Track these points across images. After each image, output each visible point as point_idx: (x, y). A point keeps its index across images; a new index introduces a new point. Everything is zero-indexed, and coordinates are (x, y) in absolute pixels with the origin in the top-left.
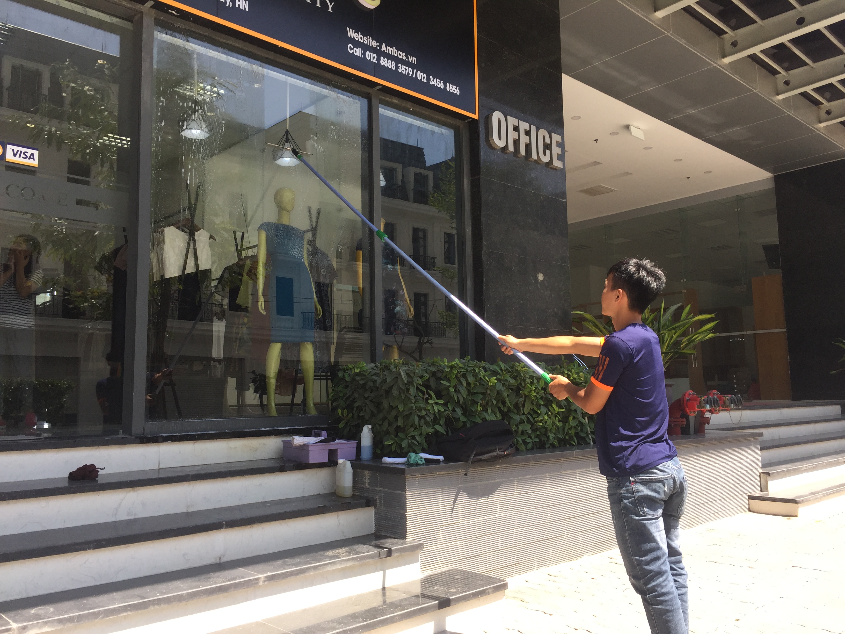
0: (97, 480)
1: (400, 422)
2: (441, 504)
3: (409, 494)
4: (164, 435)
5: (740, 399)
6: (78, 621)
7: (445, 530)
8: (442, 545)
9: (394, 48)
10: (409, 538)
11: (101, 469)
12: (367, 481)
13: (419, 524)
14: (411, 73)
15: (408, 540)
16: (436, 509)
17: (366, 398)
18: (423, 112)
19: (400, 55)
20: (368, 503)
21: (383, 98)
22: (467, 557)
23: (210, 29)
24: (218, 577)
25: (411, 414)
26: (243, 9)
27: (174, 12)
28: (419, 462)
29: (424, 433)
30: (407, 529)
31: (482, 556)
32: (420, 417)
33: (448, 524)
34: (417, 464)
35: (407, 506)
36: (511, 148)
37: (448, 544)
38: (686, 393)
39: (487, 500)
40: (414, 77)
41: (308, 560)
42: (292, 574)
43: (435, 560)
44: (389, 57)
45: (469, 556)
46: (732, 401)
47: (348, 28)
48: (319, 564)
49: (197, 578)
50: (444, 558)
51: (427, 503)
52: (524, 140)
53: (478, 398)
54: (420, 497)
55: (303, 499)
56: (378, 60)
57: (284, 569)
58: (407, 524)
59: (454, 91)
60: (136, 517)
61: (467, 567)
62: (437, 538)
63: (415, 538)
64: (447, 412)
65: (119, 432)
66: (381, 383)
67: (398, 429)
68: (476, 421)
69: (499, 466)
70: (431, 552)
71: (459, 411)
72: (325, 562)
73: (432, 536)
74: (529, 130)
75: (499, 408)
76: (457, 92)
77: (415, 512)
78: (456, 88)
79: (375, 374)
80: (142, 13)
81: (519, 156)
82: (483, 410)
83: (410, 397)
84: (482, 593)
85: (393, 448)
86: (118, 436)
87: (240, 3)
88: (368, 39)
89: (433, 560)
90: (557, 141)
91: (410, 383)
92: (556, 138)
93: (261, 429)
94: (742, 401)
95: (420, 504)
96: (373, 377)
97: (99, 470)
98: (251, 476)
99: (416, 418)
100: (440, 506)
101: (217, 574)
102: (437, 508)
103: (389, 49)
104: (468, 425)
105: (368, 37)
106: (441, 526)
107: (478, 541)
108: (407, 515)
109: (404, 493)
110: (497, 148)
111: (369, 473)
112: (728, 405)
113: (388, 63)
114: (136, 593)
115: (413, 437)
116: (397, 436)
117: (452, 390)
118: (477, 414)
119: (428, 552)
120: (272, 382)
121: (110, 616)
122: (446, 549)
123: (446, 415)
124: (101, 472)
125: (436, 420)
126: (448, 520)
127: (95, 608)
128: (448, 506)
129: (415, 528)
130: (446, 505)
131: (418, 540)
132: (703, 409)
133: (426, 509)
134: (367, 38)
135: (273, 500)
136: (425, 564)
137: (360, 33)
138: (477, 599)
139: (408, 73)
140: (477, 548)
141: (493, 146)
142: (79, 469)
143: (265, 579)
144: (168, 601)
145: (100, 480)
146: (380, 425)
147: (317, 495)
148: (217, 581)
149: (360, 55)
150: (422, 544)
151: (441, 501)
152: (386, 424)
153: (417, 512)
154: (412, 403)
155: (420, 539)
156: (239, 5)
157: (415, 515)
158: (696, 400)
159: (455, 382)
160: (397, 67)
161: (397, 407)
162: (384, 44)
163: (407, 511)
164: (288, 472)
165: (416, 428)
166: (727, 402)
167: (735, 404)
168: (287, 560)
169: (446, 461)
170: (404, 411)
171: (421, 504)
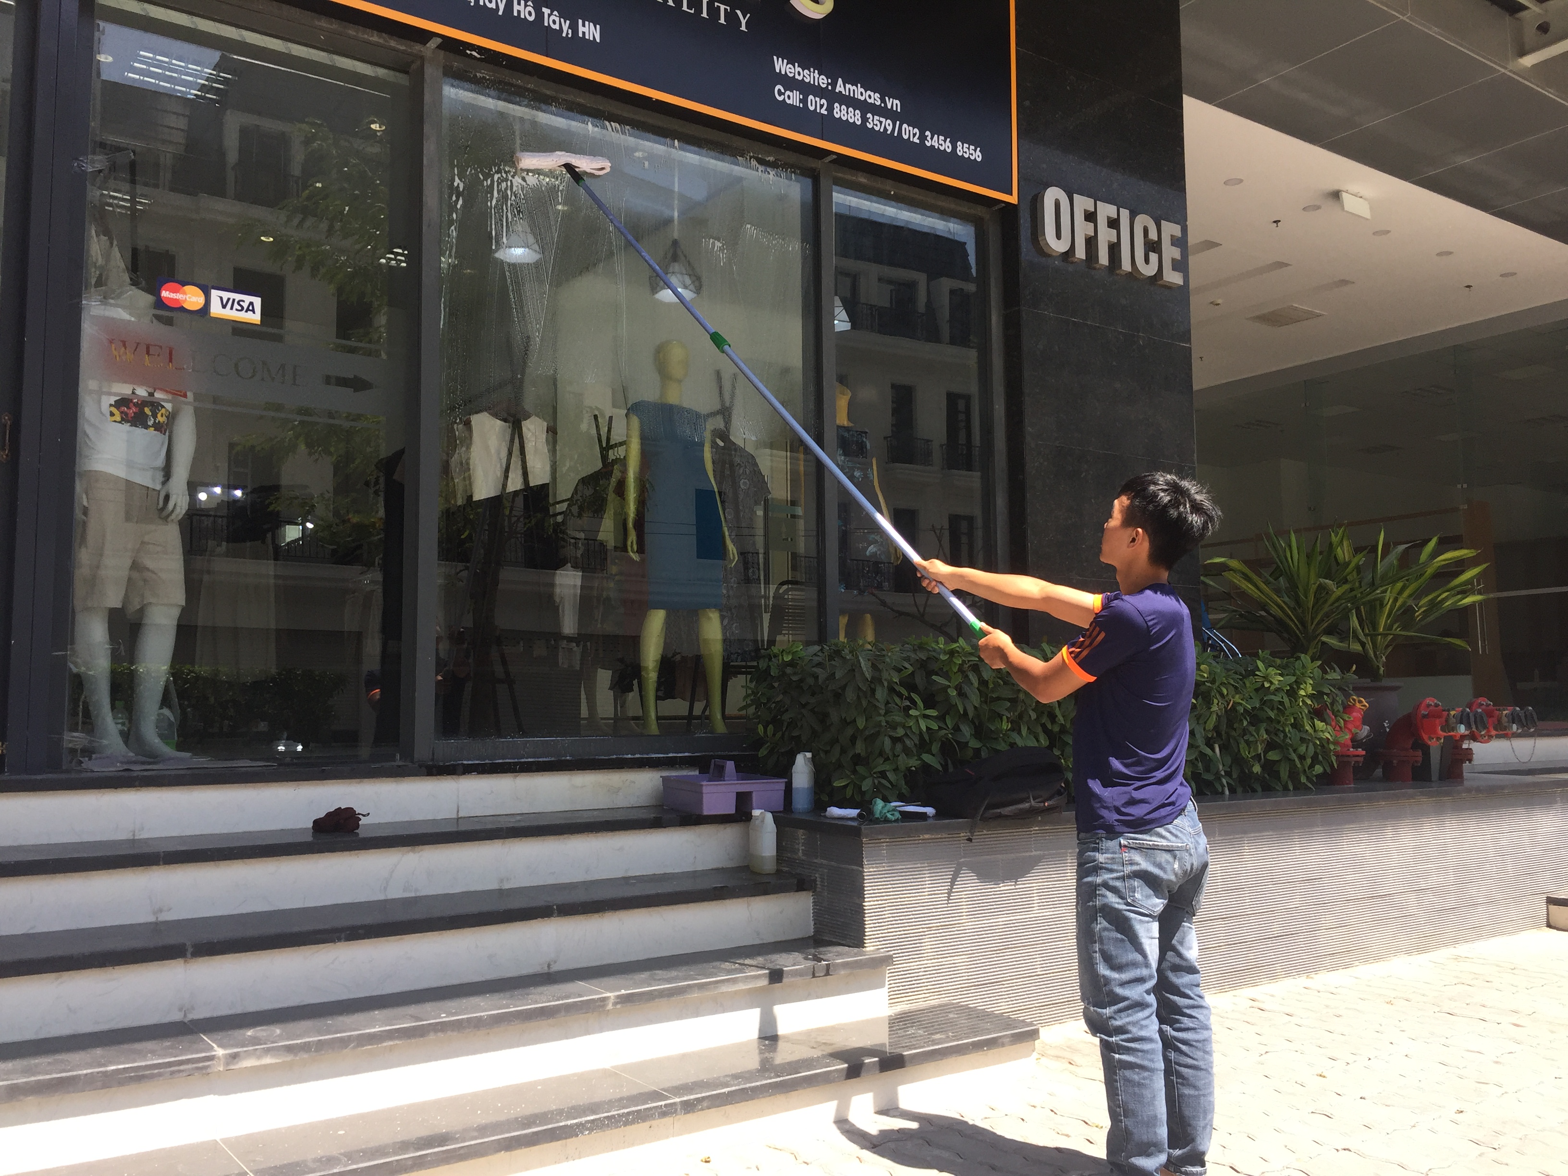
0: (358, 834)
1: (860, 748)
2: (927, 890)
3: (869, 870)
4: (465, 762)
5: (1531, 715)
6: (316, 1051)
7: (935, 935)
8: (930, 962)
9: (859, 85)
10: (870, 947)
11: (364, 816)
12: (802, 848)
13: (886, 923)
14: (890, 129)
15: (868, 949)
16: (919, 898)
17: (804, 706)
18: (914, 196)
19: (870, 97)
20: (801, 885)
21: (840, 175)
22: (976, 984)
23: (535, 77)
24: (541, 993)
25: (878, 733)
26: (591, 39)
27: (474, 53)
28: (889, 815)
29: (902, 767)
30: (866, 930)
31: (1003, 985)
32: (895, 740)
33: (941, 926)
34: (887, 821)
35: (865, 891)
36: (1081, 253)
37: (940, 960)
38: (1421, 703)
39: (1013, 887)
40: (896, 135)
41: (692, 973)
42: (662, 994)
43: (916, 986)
44: (850, 102)
45: (979, 983)
46: (1514, 719)
47: (775, 58)
48: (708, 980)
49: (508, 994)
50: (933, 983)
51: (903, 887)
52: (1106, 236)
53: (1003, 708)
54: (889, 877)
55: (694, 875)
56: (830, 109)
57: (650, 985)
58: (866, 923)
59: (972, 154)
60: (418, 894)
61: (975, 1001)
62: (920, 948)
63: (880, 947)
64: (943, 732)
65: (395, 756)
66: (827, 679)
67: (857, 760)
68: (998, 748)
69: (1037, 828)
70: (910, 972)
71: (966, 731)
72: (719, 978)
73: (911, 944)
74: (1116, 217)
75: (1043, 726)
76: (977, 156)
77: (880, 902)
78: (975, 150)
79: (819, 665)
80: (422, 58)
81: (1098, 266)
82: (1012, 730)
83: (877, 704)
84: (991, 1044)
85: (849, 792)
86: (393, 763)
87: (586, 30)
88: (812, 74)
89: (913, 986)
90: (1171, 236)
91: (877, 680)
92: (1170, 229)
93: (626, 756)
94: (1536, 720)
95: (890, 888)
96: (815, 669)
97: (360, 816)
98: (605, 834)
99: (887, 742)
100: (926, 893)
101: (540, 989)
102: (920, 896)
103: (849, 89)
104: (983, 754)
105: (812, 70)
106: (927, 928)
107: (997, 957)
108: (865, 906)
109: (861, 869)
110: (1054, 254)
111: (804, 834)
112: (1506, 726)
113: (847, 113)
114: (410, 1013)
115: (883, 774)
116: (854, 772)
117: (953, 693)
118: (1001, 735)
119: (903, 971)
120: (652, 676)
121: (366, 1045)
122: (937, 968)
123: (942, 736)
124: (363, 821)
125: (923, 746)
126: (940, 919)
127: (344, 1031)
128: (941, 894)
129: (879, 930)
130: (936, 892)
131: (885, 950)
132: (1452, 733)
133: (901, 898)
134: (810, 72)
135: (643, 876)
136: (897, 992)
137: (796, 64)
138: (981, 1053)
139: (886, 129)
140: (995, 970)
141: (1045, 250)
142: (329, 815)
143: (616, 1001)
144: (458, 1026)
145: (362, 833)
146: (826, 752)
147: (717, 869)
148: (538, 1000)
149: (797, 103)
150: (891, 957)
151: (927, 886)
152: (837, 750)
153: (883, 902)
154: (880, 715)
155: (889, 949)
156: (584, 33)
157: (880, 908)
158: (1439, 717)
159: (958, 679)
160: (865, 120)
161: (855, 721)
162: (840, 81)
163: (866, 900)
164: (667, 829)
165: (887, 759)
166: (1504, 720)
167: (1521, 724)
168: (657, 972)
169: (939, 815)
170: (865, 728)
171: (891, 890)
